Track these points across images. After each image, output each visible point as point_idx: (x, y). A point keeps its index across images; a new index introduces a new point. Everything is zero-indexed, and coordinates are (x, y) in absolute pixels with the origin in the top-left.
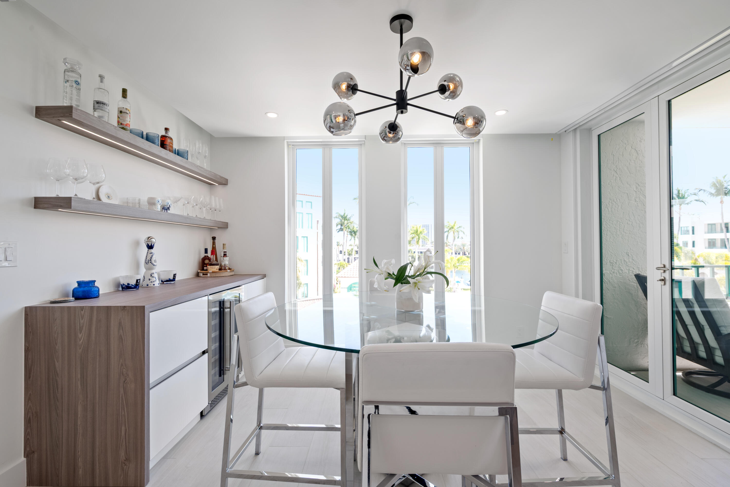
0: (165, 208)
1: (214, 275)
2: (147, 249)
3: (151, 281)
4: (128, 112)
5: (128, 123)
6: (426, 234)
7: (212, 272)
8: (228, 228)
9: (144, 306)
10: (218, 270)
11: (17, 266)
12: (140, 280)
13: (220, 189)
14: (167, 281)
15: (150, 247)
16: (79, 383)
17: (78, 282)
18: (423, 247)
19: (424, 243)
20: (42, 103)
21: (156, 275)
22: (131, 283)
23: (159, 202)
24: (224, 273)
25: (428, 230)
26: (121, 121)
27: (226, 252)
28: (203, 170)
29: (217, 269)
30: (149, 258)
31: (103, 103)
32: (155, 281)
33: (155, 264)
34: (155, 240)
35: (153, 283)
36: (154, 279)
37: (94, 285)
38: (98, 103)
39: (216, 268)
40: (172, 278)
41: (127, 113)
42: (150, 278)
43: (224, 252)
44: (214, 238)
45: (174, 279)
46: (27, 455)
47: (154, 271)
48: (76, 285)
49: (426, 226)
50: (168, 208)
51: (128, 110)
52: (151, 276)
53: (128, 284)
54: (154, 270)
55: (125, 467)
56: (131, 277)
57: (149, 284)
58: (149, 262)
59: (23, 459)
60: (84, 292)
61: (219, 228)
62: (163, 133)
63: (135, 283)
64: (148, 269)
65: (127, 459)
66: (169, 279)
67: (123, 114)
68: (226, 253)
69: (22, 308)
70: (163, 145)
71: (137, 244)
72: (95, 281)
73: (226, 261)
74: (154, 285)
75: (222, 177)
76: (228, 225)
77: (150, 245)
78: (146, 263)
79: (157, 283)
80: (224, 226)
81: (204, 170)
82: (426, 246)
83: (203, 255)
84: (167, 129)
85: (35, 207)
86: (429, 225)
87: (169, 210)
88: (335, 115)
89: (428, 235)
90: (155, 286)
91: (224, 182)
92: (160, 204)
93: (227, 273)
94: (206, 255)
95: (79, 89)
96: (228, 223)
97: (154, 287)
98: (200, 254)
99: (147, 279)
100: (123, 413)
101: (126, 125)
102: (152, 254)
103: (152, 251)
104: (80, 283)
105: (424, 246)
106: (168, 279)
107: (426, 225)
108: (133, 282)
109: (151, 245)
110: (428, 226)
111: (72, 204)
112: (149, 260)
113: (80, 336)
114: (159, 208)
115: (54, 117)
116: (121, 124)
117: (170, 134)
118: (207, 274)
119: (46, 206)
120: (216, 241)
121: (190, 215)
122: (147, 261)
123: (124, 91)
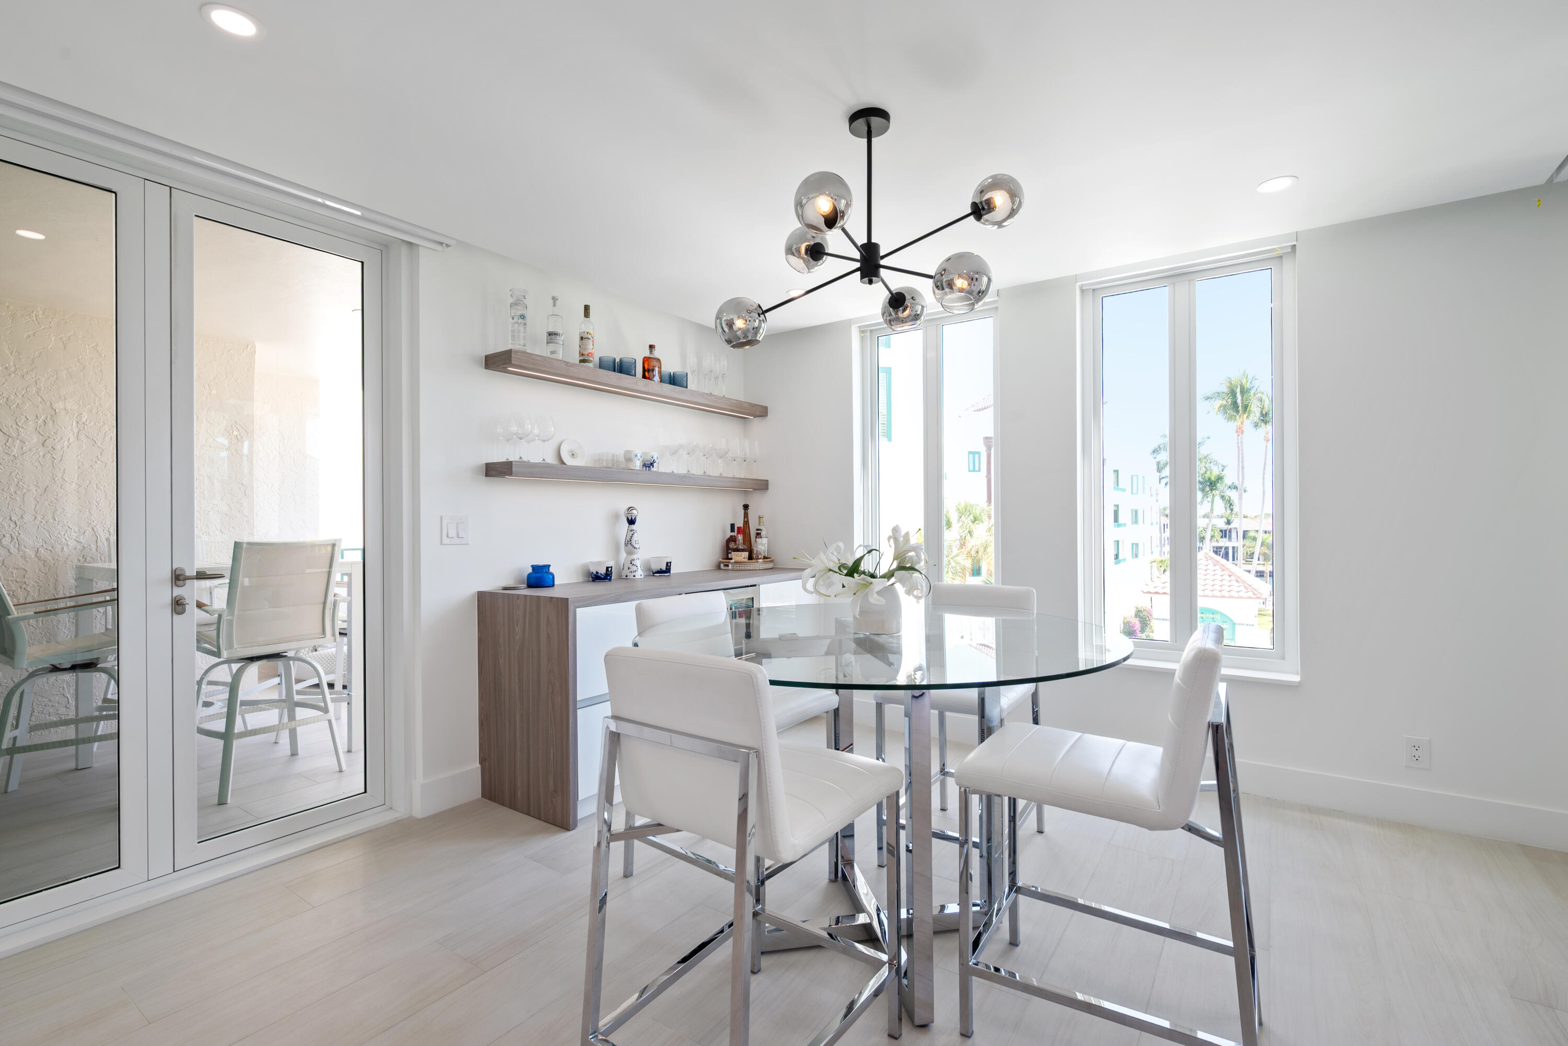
0: (649, 465)
1: (737, 567)
2: (627, 524)
3: (630, 570)
4: (590, 337)
5: (590, 351)
7: (735, 563)
8: (767, 489)
9: (568, 599)
10: (746, 560)
11: (468, 544)
12: (612, 567)
13: (757, 425)
14: (658, 572)
15: (631, 522)
16: (517, 686)
17: (532, 566)
20: (492, 350)
21: (638, 563)
22: (600, 572)
23: (636, 456)
24: (753, 565)
26: (582, 352)
27: (760, 530)
28: (715, 399)
29: (744, 558)
30: (628, 538)
31: (555, 334)
32: (637, 571)
33: (637, 546)
34: (638, 513)
35: (633, 574)
36: (634, 568)
37: (549, 570)
38: (550, 334)
39: (743, 556)
40: (664, 568)
41: (589, 339)
42: (630, 566)
43: (757, 530)
44: (746, 507)
45: (668, 570)
46: (481, 763)
47: (635, 557)
48: (530, 570)
50: (652, 464)
51: (590, 334)
52: (631, 563)
53: (597, 573)
54: (636, 555)
55: (554, 800)
56: (599, 563)
57: (629, 574)
58: (629, 543)
59: (478, 765)
60: (536, 578)
61: (749, 489)
62: (647, 354)
63: (605, 572)
64: (629, 553)
65: (554, 790)
66: (661, 569)
67: (584, 341)
68: (760, 532)
69: (475, 593)
70: (647, 373)
71: (616, 517)
72: (549, 566)
73: (759, 545)
74: (634, 576)
75: (754, 405)
76: (768, 484)
77: (630, 519)
78: (626, 545)
79: (640, 574)
80: (763, 486)
81: (717, 398)
83: (729, 534)
84: (652, 347)
85: (486, 476)
87: (653, 467)
88: (726, 318)
90: (636, 577)
91: (761, 412)
92: (639, 459)
93: (757, 564)
94: (733, 534)
95: (525, 324)
96: (768, 481)
97: (634, 580)
98: (724, 532)
99: (626, 568)
100: (551, 732)
101: (588, 355)
102: (633, 532)
103: (633, 527)
104: (535, 568)
106: (659, 570)
108: (602, 571)
109: (632, 518)
111: (513, 469)
112: (629, 540)
113: (517, 630)
114: (638, 464)
115: (498, 366)
116: (582, 355)
117: (657, 354)
118: (728, 566)
119: (494, 473)
120: (750, 511)
121: (694, 471)
122: (626, 542)
123: (587, 308)
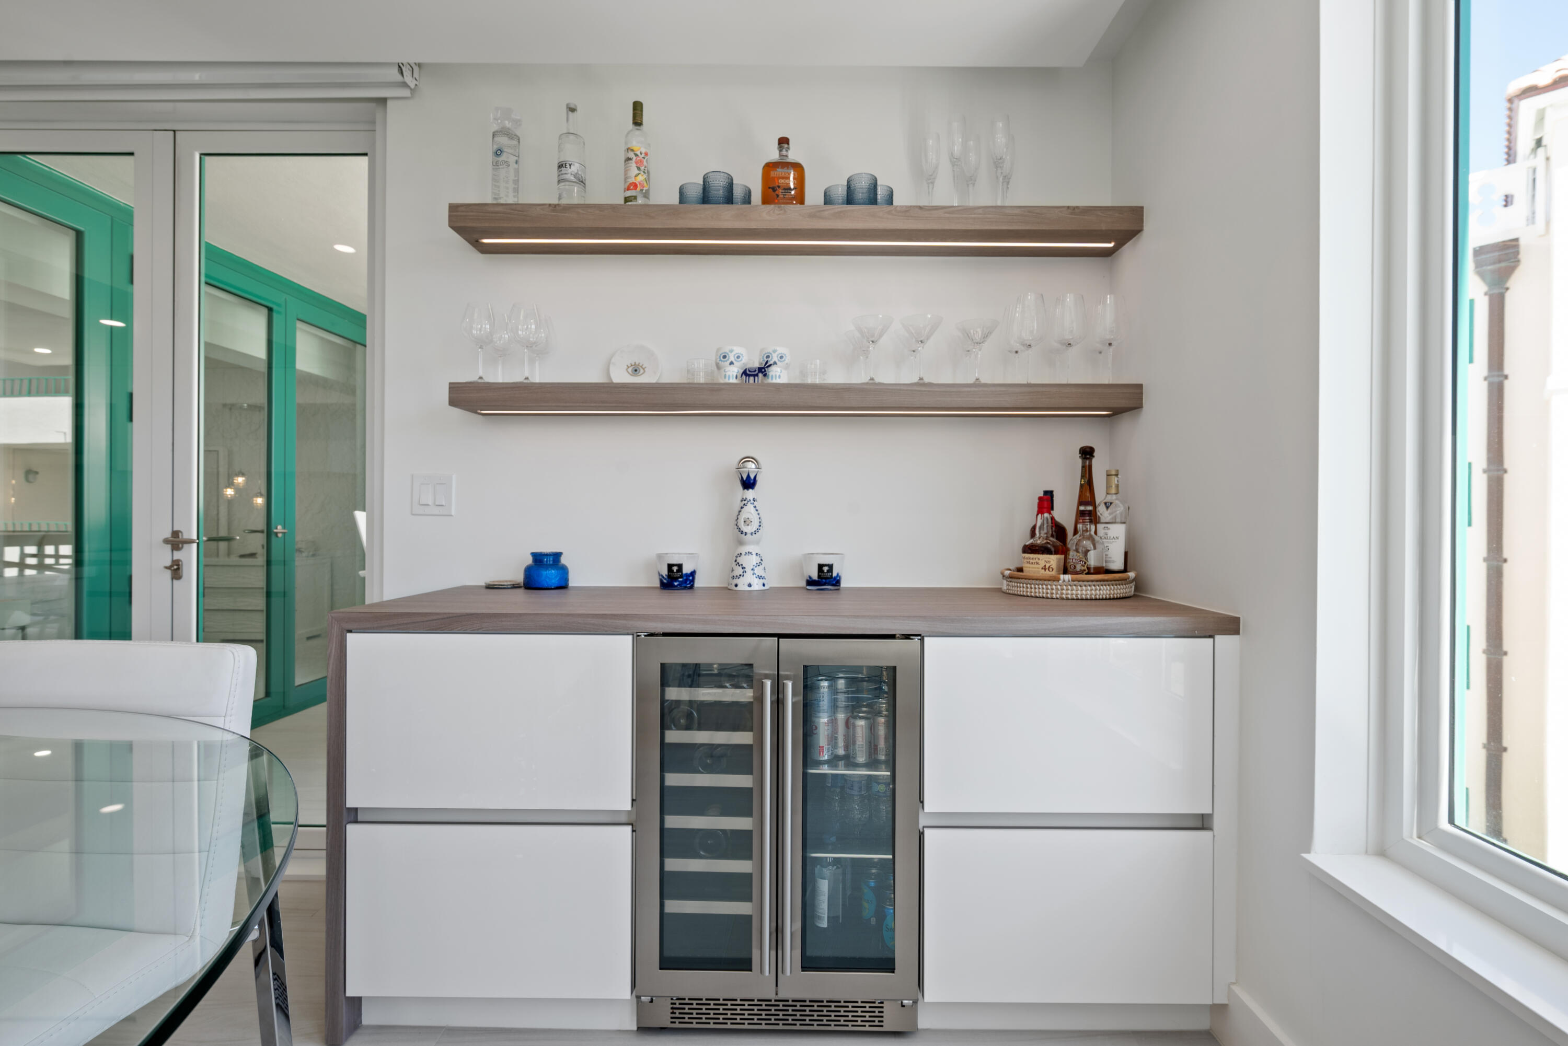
3: (733, 574)
4: (631, 155)
8: (1140, 408)
10: (1051, 572)
21: (753, 562)
23: (724, 357)
29: (1050, 568)
32: (740, 575)
33: (745, 529)
34: (763, 466)
35: (736, 581)
36: (738, 571)
39: (1042, 564)
41: (631, 159)
42: (734, 565)
44: (1087, 453)
45: (826, 581)
47: (744, 549)
50: (763, 370)
51: (632, 150)
54: (747, 546)
60: (537, 575)
61: (1106, 410)
62: (774, 155)
64: (738, 543)
66: (810, 577)
74: (736, 586)
76: (1142, 396)
77: (745, 478)
79: (750, 582)
84: (783, 142)
92: (733, 363)
96: (1143, 389)
101: (630, 188)
102: (751, 502)
103: (750, 494)
109: (748, 476)
112: (737, 518)
114: (730, 374)
120: (1096, 462)
123: (638, 107)
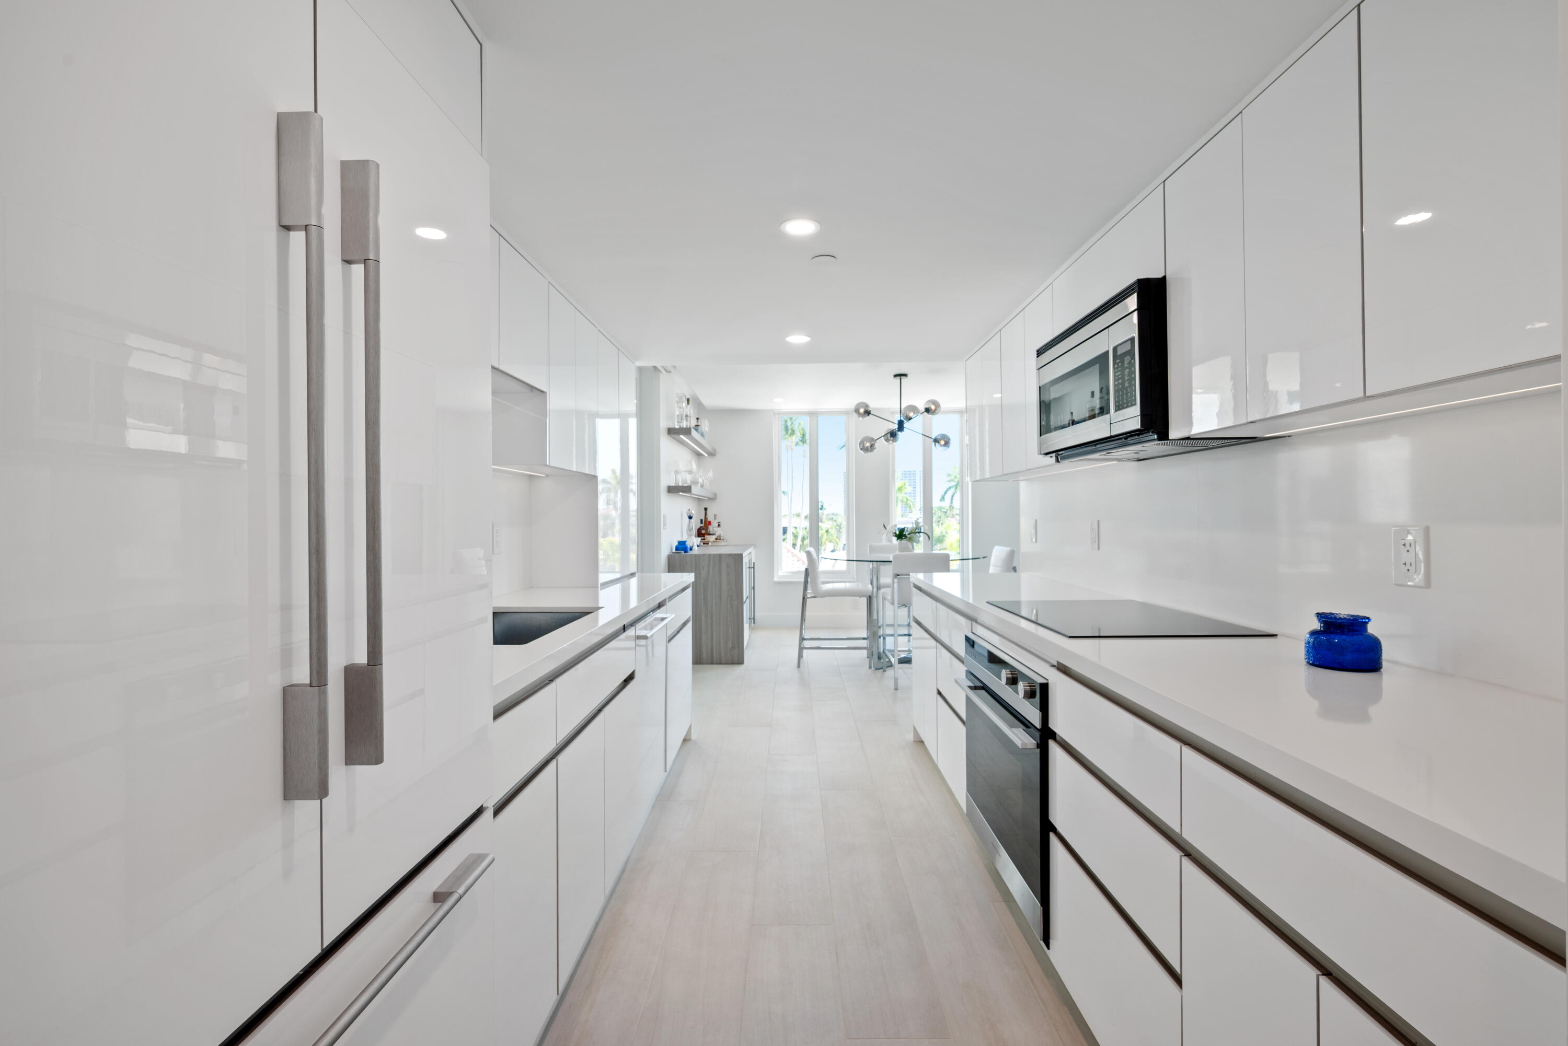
2: (688, 519)
6: (910, 493)
8: (716, 498)
15: (690, 517)
18: (904, 519)
19: (905, 510)
20: (671, 425)
25: (914, 485)
29: (715, 539)
30: (690, 527)
39: (713, 537)
43: (717, 522)
44: (706, 509)
48: (676, 544)
49: (910, 473)
58: (691, 530)
60: (683, 548)
61: (709, 498)
65: (733, 647)
68: (720, 524)
73: (719, 532)
76: (717, 495)
78: (688, 531)
82: (909, 516)
83: (700, 525)
86: (915, 471)
89: (913, 496)
93: (722, 543)
94: (702, 525)
102: (691, 523)
103: (691, 520)
105: (906, 517)
107: (909, 471)
109: (690, 515)
110: (913, 474)
115: (676, 434)
122: (688, 529)
